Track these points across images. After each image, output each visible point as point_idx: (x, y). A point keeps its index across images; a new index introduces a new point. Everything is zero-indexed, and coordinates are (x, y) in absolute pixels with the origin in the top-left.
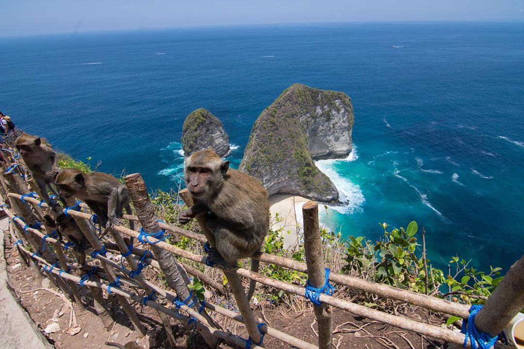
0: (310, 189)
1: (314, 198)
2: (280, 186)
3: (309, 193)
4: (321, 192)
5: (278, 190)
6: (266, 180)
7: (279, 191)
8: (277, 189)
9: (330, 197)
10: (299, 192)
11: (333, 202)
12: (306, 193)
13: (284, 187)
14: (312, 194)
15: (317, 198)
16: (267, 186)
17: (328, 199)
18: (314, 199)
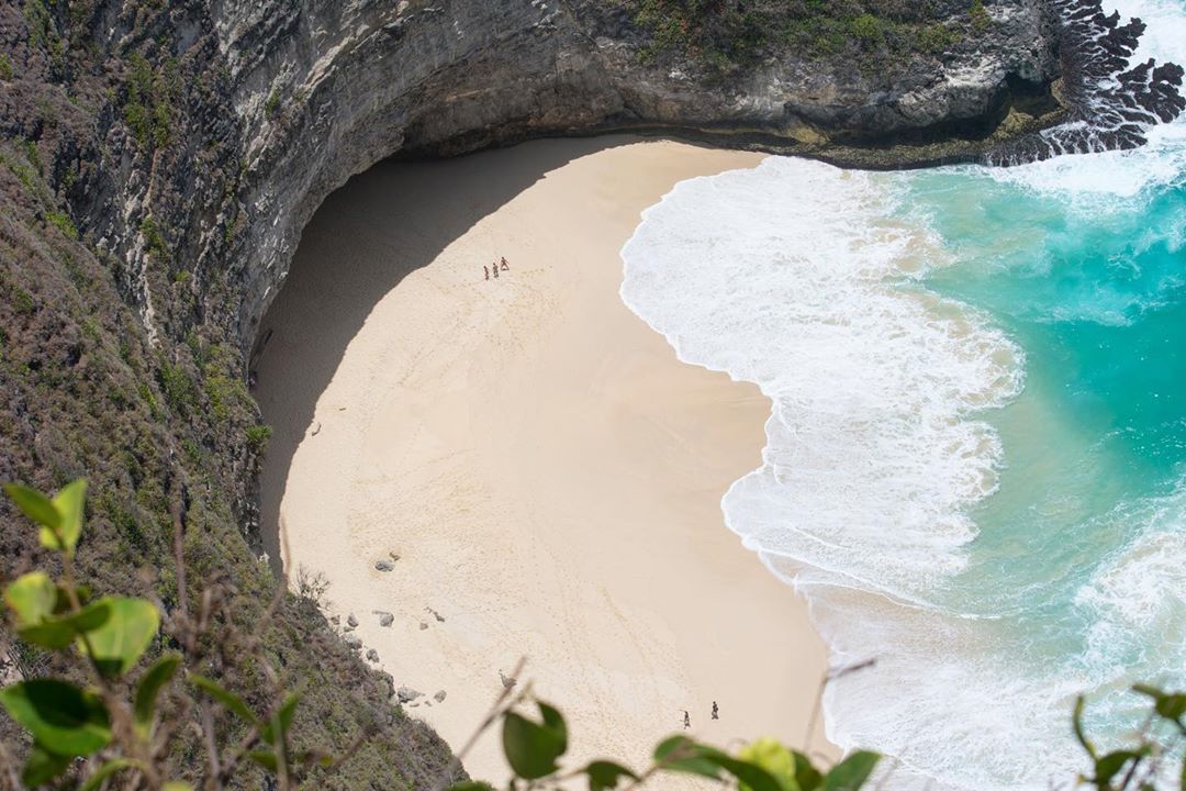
0: (753, 35)
1: (807, 119)
2: (417, 67)
3: (738, 81)
4: (868, 44)
5: (402, 122)
6: (248, 39)
7: (417, 126)
8: (387, 112)
9: (974, 76)
10: (630, 99)
11: (1015, 119)
12: (714, 80)
13: (454, 73)
14: (775, 85)
15: (842, 118)
16: (274, 109)
17: (953, 94)
18: (808, 135)
